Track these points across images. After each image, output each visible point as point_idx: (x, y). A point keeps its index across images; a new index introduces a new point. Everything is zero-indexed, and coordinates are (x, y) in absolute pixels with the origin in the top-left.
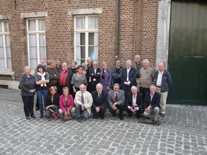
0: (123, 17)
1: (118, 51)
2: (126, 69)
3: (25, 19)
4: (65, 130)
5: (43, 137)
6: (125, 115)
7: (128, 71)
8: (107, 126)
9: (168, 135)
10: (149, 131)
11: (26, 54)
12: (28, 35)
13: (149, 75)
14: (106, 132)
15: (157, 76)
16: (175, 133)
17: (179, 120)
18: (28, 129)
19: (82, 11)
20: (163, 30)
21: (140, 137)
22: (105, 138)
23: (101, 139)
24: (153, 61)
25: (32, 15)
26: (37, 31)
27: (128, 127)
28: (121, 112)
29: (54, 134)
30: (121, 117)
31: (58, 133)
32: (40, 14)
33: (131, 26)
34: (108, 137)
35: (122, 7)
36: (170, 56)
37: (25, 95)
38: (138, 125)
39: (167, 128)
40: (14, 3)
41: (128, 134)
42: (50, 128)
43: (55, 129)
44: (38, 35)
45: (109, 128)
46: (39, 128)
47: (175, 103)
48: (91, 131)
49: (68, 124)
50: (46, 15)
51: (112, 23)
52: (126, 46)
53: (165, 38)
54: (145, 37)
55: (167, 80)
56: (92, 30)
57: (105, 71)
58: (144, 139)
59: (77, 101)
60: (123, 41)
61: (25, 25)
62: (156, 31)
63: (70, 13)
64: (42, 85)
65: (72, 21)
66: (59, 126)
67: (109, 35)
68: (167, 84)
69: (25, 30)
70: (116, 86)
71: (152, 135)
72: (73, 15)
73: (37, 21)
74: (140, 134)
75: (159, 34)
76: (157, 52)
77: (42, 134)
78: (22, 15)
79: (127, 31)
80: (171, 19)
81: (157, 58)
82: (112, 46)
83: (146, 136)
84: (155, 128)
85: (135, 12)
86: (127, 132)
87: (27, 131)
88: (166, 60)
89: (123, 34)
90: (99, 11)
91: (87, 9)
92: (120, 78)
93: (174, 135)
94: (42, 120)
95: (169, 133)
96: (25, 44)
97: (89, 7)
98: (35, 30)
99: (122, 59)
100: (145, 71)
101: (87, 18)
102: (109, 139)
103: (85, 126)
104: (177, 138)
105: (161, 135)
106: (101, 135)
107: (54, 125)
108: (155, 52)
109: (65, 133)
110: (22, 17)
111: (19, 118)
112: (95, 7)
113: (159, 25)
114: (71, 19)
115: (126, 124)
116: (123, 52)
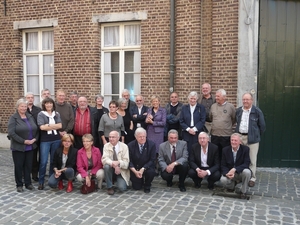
0: (182, 24)
1: (173, 81)
2: (188, 107)
3: (21, 30)
4: (85, 208)
5: (46, 219)
6: (189, 185)
7: (192, 109)
8: (158, 200)
9: (267, 214)
10: (232, 209)
11: (21, 87)
12: (24, 57)
13: (227, 114)
14: (158, 211)
15: (240, 117)
16: (279, 211)
17: (283, 191)
18: (20, 206)
19: (114, 17)
20: (247, 44)
21: (218, 217)
22: (156, 219)
23: (150, 221)
24: (233, 94)
25: (32, 23)
26: (40, 50)
27: (195, 201)
28: (182, 179)
29: (66, 214)
30: (182, 187)
31: (73, 212)
32: (45, 22)
33: (195, 38)
34: (162, 218)
35: (180, 9)
36: (261, 87)
37: (18, 148)
38: (213, 199)
39: (263, 204)
40: (3, 6)
41: (196, 213)
42: (59, 205)
43: (67, 206)
44: (41, 56)
45: (163, 204)
46: (38, 205)
47: (272, 165)
48: (131, 209)
49: (91, 199)
50: (56, 24)
51: (163, 34)
52: (186, 71)
53: (251, 56)
54: (219, 56)
55: (258, 122)
56: (131, 47)
57: (155, 111)
58: (227, 221)
59: (107, 159)
60: (181, 63)
61: (20, 41)
62: (236, 45)
63: (94, 20)
64: (50, 133)
65: (98, 32)
66: (74, 201)
67: (158, 53)
68: (257, 129)
69: (19, 49)
70: (173, 134)
71: (239, 214)
72: (100, 24)
73: (40, 35)
74: (218, 212)
75: (241, 49)
76: (239, 79)
77: (44, 215)
78: (16, 25)
79: (188, 46)
80: (259, 26)
81: (239, 89)
82: (164, 72)
83: (229, 216)
84: (243, 204)
85: (201, 15)
86: (195, 210)
87: (18, 210)
88: (254, 92)
89: (181, 51)
90: (142, 15)
91: (122, 13)
92: (178, 122)
93: (278, 214)
94: (45, 193)
95: (268, 210)
96: (20, 71)
97: (125, 9)
98: (37, 49)
99: (181, 93)
100: (221, 109)
101: (122, 28)
102: (164, 222)
103: (120, 201)
104: (284, 219)
105: (255, 215)
106: (148, 215)
107: (66, 201)
108: (235, 80)
109: (85, 212)
110: (15, 27)
111: (4, 190)
112: (135, 9)
113: (241, 35)
114: (95, 29)
115: (192, 198)
116: (181, 81)
